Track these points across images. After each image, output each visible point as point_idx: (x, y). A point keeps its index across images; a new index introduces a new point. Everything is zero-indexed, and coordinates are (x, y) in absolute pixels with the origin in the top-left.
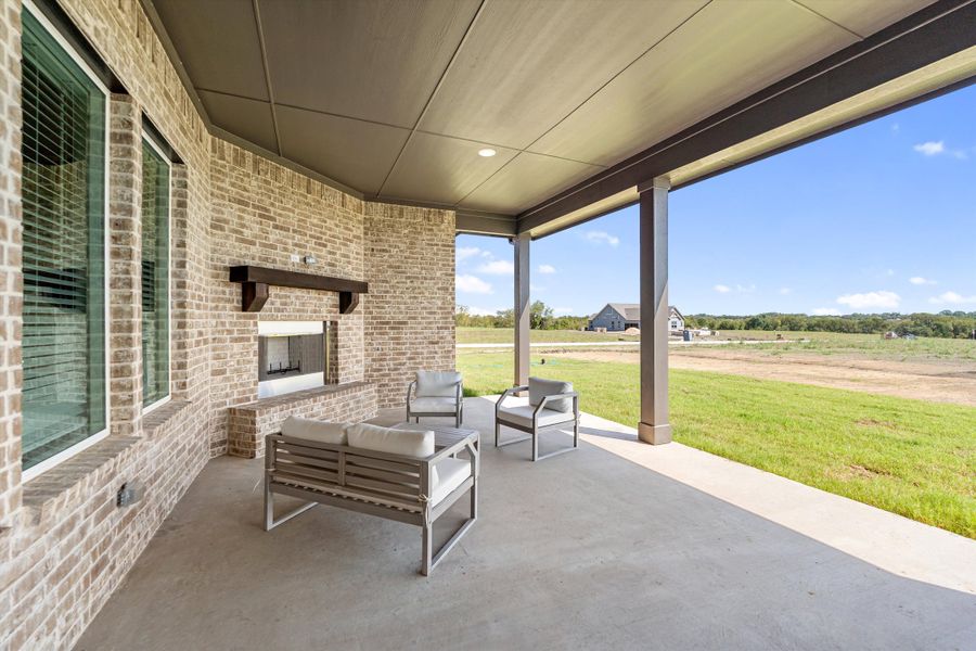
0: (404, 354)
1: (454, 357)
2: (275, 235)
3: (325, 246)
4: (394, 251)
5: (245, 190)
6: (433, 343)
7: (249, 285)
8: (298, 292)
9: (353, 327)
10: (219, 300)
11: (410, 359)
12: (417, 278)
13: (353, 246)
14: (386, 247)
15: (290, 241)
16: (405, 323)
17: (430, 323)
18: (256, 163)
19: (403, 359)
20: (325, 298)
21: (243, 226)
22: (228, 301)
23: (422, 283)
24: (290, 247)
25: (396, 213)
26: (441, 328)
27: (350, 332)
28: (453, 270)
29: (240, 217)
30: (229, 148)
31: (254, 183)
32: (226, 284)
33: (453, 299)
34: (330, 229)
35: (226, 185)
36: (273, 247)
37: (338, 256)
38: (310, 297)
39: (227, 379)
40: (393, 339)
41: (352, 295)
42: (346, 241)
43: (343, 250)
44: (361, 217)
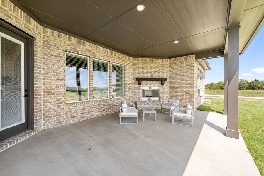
0: (178, 95)
1: (194, 97)
2: (145, 71)
3: (157, 71)
4: (176, 69)
5: (139, 65)
6: (187, 93)
7: (139, 80)
8: (150, 81)
9: (165, 89)
10: (135, 84)
11: (180, 97)
12: (182, 76)
13: (165, 70)
14: (174, 69)
15: (148, 72)
16: (179, 88)
17: (186, 88)
18: (141, 60)
19: (178, 97)
20: (157, 82)
21: (139, 71)
22: (136, 84)
23: (184, 77)
24: (148, 73)
25: (176, 60)
26: (190, 89)
27: (164, 90)
28: (194, 72)
29: (138, 70)
30: (136, 59)
31: (141, 63)
32: (136, 81)
33: (194, 80)
34: (158, 68)
35: (136, 65)
36: (144, 74)
37: (160, 73)
38: (153, 82)
39: (136, 96)
40: (176, 91)
41: (162, 81)
42: (163, 69)
43: (162, 71)
44: (168, 63)
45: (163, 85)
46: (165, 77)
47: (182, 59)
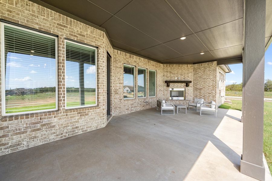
0: (201, 95)
1: (216, 97)
2: (172, 75)
3: (183, 75)
4: (200, 73)
5: (168, 70)
6: (209, 93)
7: (168, 83)
8: (177, 84)
9: (190, 90)
11: (203, 97)
12: (205, 79)
13: (190, 74)
14: (198, 73)
15: (175, 76)
16: (202, 89)
17: (209, 89)
18: (169, 66)
19: (201, 97)
20: (183, 84)
21: (167, 75)
22: (165, 86)
23: (207, 80)
25: (200, 65)
26: (212, 90)
28: (216, 76)
30: (165, 65)
31: (169, 68)
32: (165, 83)
33: (216, 83)
34: (184, 72)
35: (165, 70)
36: (172, 77)
37: (186, 77)
38: (179, 84)
40: (199, 92)
41: (187, 83)
42: (188, 74)
43: (187, 75)
44: (192, 68)
45: (188, 86)
46: (190, 80)
47: (206, 64)
